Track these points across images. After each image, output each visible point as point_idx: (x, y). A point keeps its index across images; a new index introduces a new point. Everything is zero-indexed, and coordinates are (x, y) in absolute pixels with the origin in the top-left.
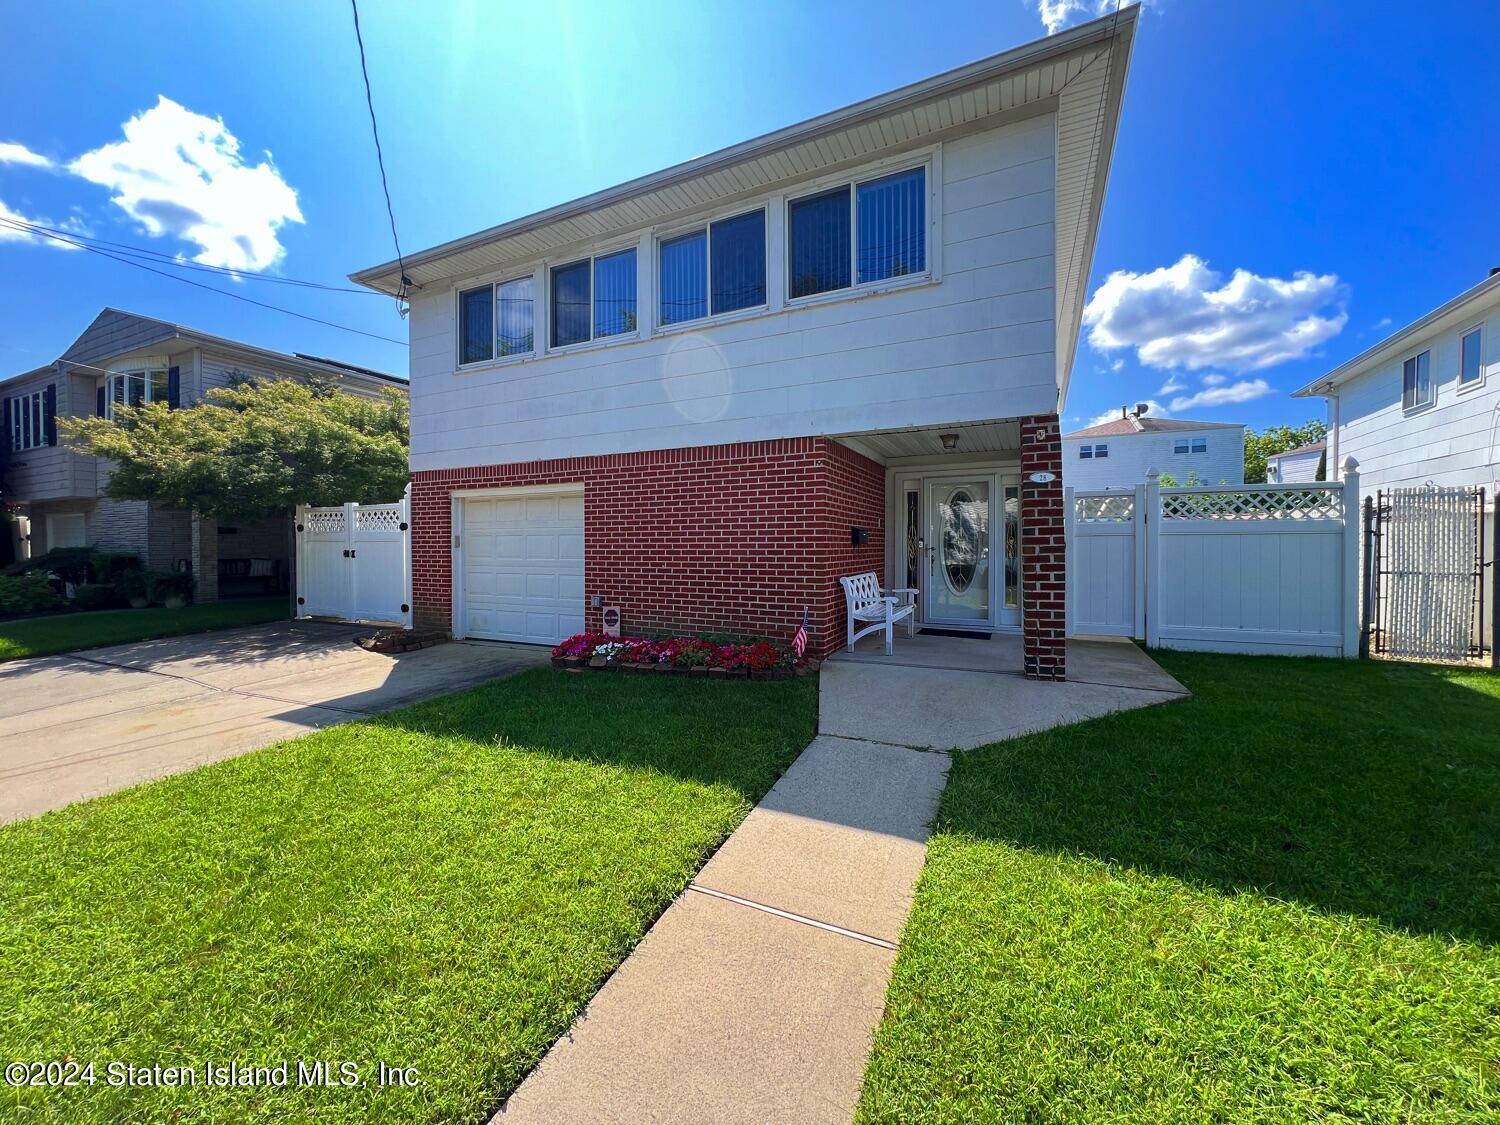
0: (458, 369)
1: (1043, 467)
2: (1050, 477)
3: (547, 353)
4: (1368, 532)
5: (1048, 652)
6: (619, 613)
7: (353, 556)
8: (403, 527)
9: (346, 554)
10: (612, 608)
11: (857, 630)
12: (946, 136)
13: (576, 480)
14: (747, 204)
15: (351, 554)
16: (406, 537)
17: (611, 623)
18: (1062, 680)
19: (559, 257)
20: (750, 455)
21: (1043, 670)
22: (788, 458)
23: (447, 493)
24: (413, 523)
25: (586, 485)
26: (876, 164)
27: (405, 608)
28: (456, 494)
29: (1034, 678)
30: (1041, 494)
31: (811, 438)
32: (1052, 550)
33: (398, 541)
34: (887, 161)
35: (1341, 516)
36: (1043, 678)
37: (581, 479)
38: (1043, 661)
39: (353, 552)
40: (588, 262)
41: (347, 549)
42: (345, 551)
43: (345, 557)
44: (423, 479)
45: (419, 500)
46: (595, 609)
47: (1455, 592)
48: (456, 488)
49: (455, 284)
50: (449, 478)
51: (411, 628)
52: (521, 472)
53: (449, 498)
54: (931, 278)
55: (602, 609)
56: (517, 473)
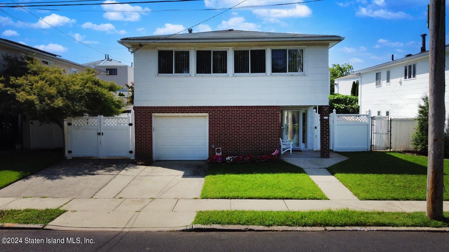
0: (158, 75)
1: (326, 116)
2: (327, 118)
3: (195, 75)
4: (372, 125)
5: (327, 152)
6: (221, 149)
7: (102, 135)
8: (130, 125)
9: (99, 134)
10: (218, 148)
11: (283, 150)
12: (308, 45)
13: (205, 112)
14: (261, 47)
16: (132, 129)
17: (218, 152)
18: (329, 158)
19: (200, 48)
20: (261, 109)
21: (326, 156)
22: (271, 110)
23: (151, 114)
24: (135, 123)
25: (209, 114)
26: (293, 46)
27: (131, 152)
28: (153, 114)
29: (324, 158)
30: (326, 121)
31: (277, 106)
32: (327, 132)
33: (128, 130)
34: (296, 47)
35: (368, 121)
36: (326, 158)
37: (207, 112)
38: (325, 154)
39: (102, 133)
40: (210, 51)
41: (99, 132)
42: (98, 133)
43: (98, 135)
44: (140, 109)
45: (138, 116)
46: (212, 149)
47: (385, 137)
48: (155, 113)
49: (157, 48)
50: (153, 109)
51: (134, 158)
52: (184, 109)
53: (152, 116)
54: (304, 74)
55: (215, 149)
56: (183, 109)
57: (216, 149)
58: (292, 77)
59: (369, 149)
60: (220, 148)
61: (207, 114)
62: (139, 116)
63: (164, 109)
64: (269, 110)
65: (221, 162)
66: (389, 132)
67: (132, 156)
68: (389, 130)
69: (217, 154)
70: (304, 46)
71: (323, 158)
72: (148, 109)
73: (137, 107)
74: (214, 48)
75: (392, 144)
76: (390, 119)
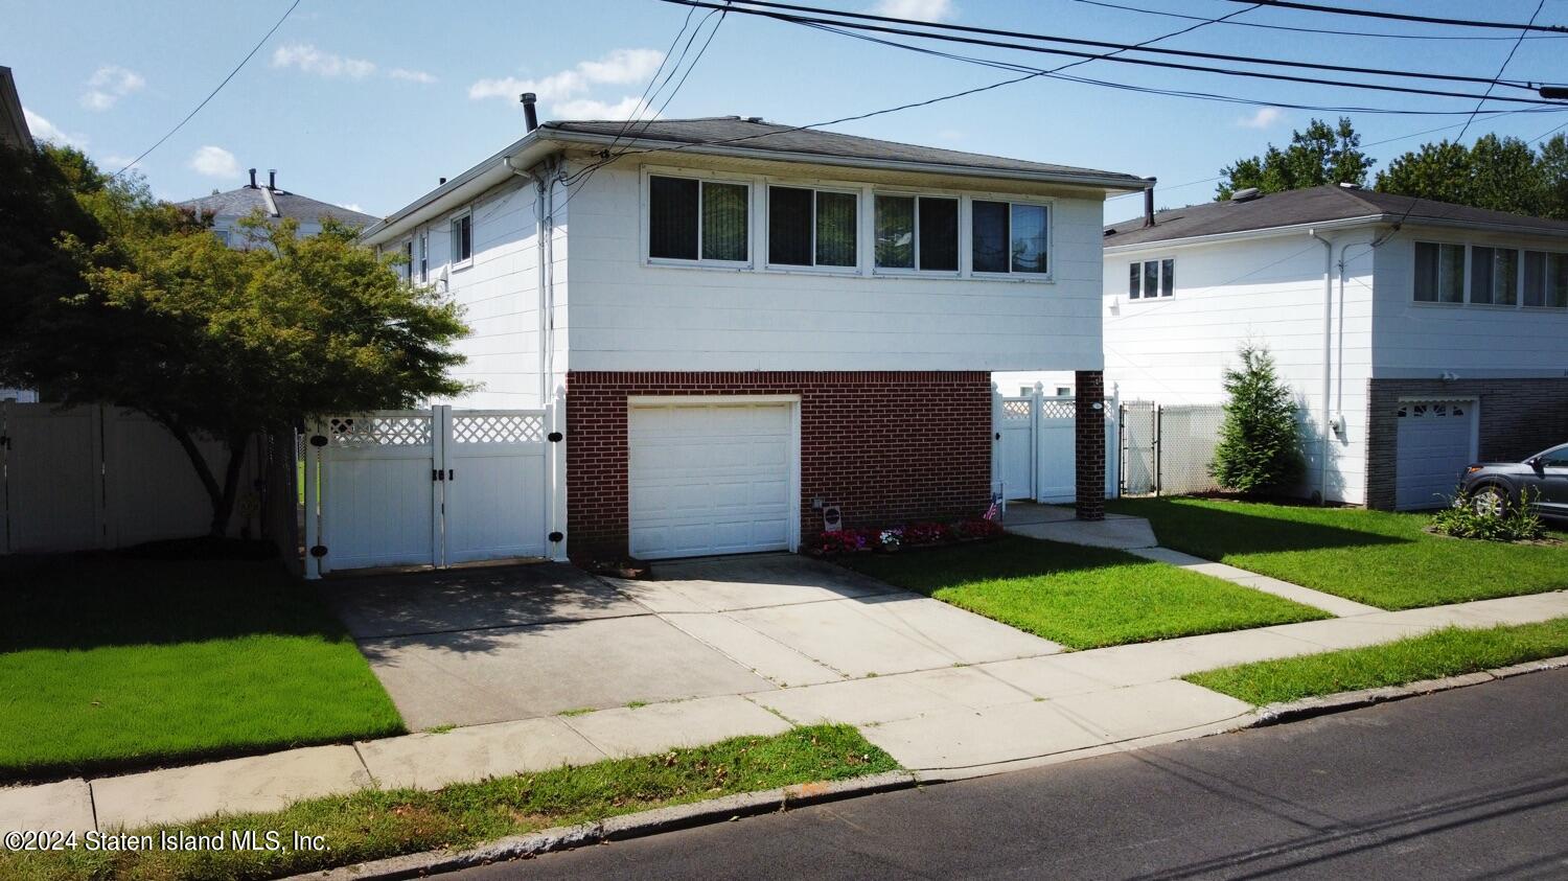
0: (649, 262)
1: (1097, 401)
2: (1101, 406)
3: (766, 268)
4: (1120, 426)
6: (839, 511)
7: (451, 478)
8: (555, 437)
9: (437, 475)
10: (831, 507)
12: (1060, 195)
13: (795, 392)
14: (946, 192)
15: (447, 475)
16: (558, 451)
17: (833, 521)
18: (1103, 519)
19: (782, 180)
20: (945, 380)
23: (626, 398)
24: (568, 433)
25: (803, 397)
26: (1024, 196)
27: (556, 537)
28: (632, 400)
33: (546, 455)
34: (1031, 197)
38: (1097, 510)
39: (451, 472)
40: (810, 192)
41: (438, 468)
42: (434, 472)
43: (434, 479)
44: (589, 382)
45: (581, 404)
46: (815, 510)
47: (1147, 459)
48: (639, 393)
49: (649, 167)
50: (632, 381)
51: (567, 559)
52: (732, 381)
53: (626, 404)
54: (1049, 279)
55: (822, 510)
56: (727, 382)
57: (826, 510)
58: (1021, 286)
59: (1115, 495)
60: (837, 508)
61: (796, 398)
62: (585, 404)
63: (667, 382)
64: (965, 385)
65: (869, 549)
66: (1156, 445)
67: (559, 554)
68: (1156, 439)
69: (829, 527)
70: (1051, 199)
71: (1088, 520)
72: (616, 381)
73: (578, 373)
74: (822, 182)
75: (1162, 477)
76: (1156, 410)
